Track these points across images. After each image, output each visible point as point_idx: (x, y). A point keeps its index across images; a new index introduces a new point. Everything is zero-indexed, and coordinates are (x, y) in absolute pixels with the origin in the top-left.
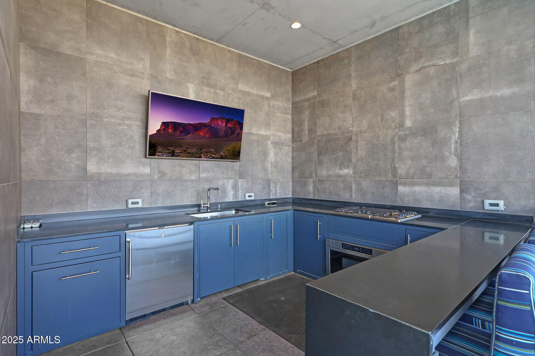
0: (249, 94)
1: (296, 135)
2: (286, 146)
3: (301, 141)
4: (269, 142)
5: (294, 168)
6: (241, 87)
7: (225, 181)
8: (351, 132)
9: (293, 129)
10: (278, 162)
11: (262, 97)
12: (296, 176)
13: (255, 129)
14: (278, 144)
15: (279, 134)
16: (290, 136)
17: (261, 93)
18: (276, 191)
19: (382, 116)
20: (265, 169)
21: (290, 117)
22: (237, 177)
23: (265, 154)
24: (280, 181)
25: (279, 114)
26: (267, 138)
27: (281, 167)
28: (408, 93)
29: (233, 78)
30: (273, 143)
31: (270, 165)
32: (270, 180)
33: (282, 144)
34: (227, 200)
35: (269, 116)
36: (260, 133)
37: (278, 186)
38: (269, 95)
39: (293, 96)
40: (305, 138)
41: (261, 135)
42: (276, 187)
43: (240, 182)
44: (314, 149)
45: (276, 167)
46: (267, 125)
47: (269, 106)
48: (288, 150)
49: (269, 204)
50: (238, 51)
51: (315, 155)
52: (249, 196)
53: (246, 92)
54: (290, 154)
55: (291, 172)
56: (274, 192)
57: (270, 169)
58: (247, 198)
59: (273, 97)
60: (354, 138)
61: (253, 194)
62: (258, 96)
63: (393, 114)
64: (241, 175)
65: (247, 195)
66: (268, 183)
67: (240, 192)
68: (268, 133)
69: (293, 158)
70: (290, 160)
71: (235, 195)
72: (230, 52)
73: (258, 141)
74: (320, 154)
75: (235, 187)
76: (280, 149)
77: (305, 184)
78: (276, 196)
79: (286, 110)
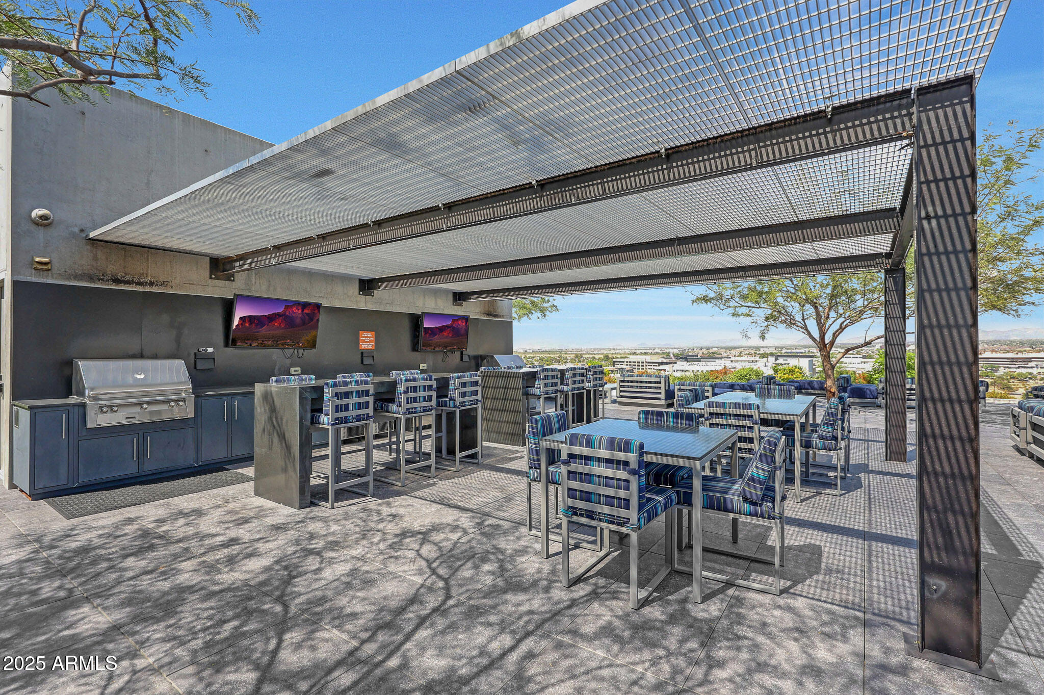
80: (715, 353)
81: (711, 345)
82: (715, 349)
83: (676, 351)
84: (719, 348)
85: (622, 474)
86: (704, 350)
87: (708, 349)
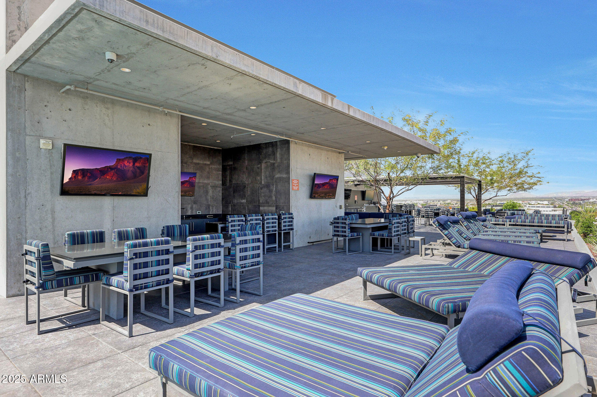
0: (198, 164)
1: (223, 182)
2: (219, 187)
3: (226, 185)
4: (209, 186)
5: (223, 199)
6: (195, 161)
7: (187, 205)
8: (245, 183)
9: (222, 179)
10: (214, 196)
11: (206, 164)
12: (224, 203)
13: (201, 180)
14: (214, 187)
15: (214, 182)
16: (221, 182)
17: (205, 162)
18: (213, 211)
19: (256, 178)
20: (207, 200)
21: (221, 173)
22: (193, 204)
23: (207, 192)
24: (215, 206)
25: (214, 172)
26: (208, 184)
27: (216, 199)
28: (263, 170)
29: (191, 158)
30: (211, 187)
31: (210, 197)
32: (209, 205)
33: (216, 187)
34: (188, 214)
35: (209, 173)
36: (204, 182)
37: (214, 208)
38: (209, 163)
39: (223, 162)
40: (228, 184)
41: (205, 183)
42: (213, 208)
43: (194, 206)
44: (231, 190)
45: (213, 198)
46: (208, 178)
47: (209, 168)
48: (220, 189)
49: (208, 217)
50: (193, 144)
51: (232, 193)
52: (199, 213)
53: (197, 163)
54: (221, 192)
55: (221, 201)
56: (212, 211)
57: (209, 199)
58: (198, 214)
59: (211, 164)
60: (246, 186)
61: (200, 212)
62: (203, 164)
63: (259, 178)
64: (195, 202)
65: (198, 212)
66: (208, 207)
67: (194, 211)
68: (209, 182)
69: (222, 193)
70: (221, 194)
71: (192, 212)
72: (189, 145)
73: (203, 186)
74: (234, 193)
75: (192, 208)
76: (215, 189)
77: (228, 207)
78: (213, 213)
79: (219, 169)
80: (449, 204)
81: (446, 199)
82: (449, 201)
83: (422, 202)
84: (452, 200)
85: (432, 213)
86: (441, 202)
87: (444, 201)
